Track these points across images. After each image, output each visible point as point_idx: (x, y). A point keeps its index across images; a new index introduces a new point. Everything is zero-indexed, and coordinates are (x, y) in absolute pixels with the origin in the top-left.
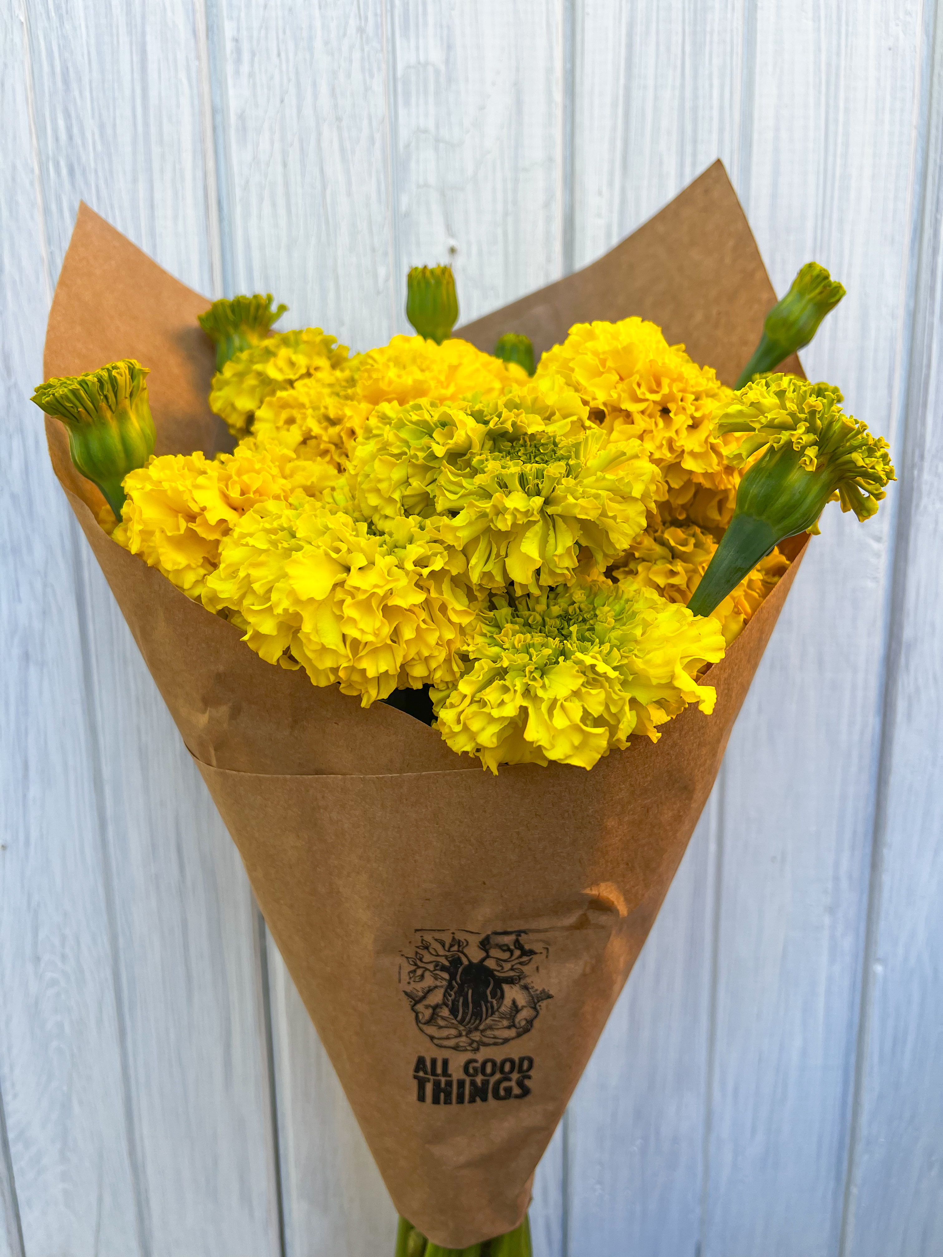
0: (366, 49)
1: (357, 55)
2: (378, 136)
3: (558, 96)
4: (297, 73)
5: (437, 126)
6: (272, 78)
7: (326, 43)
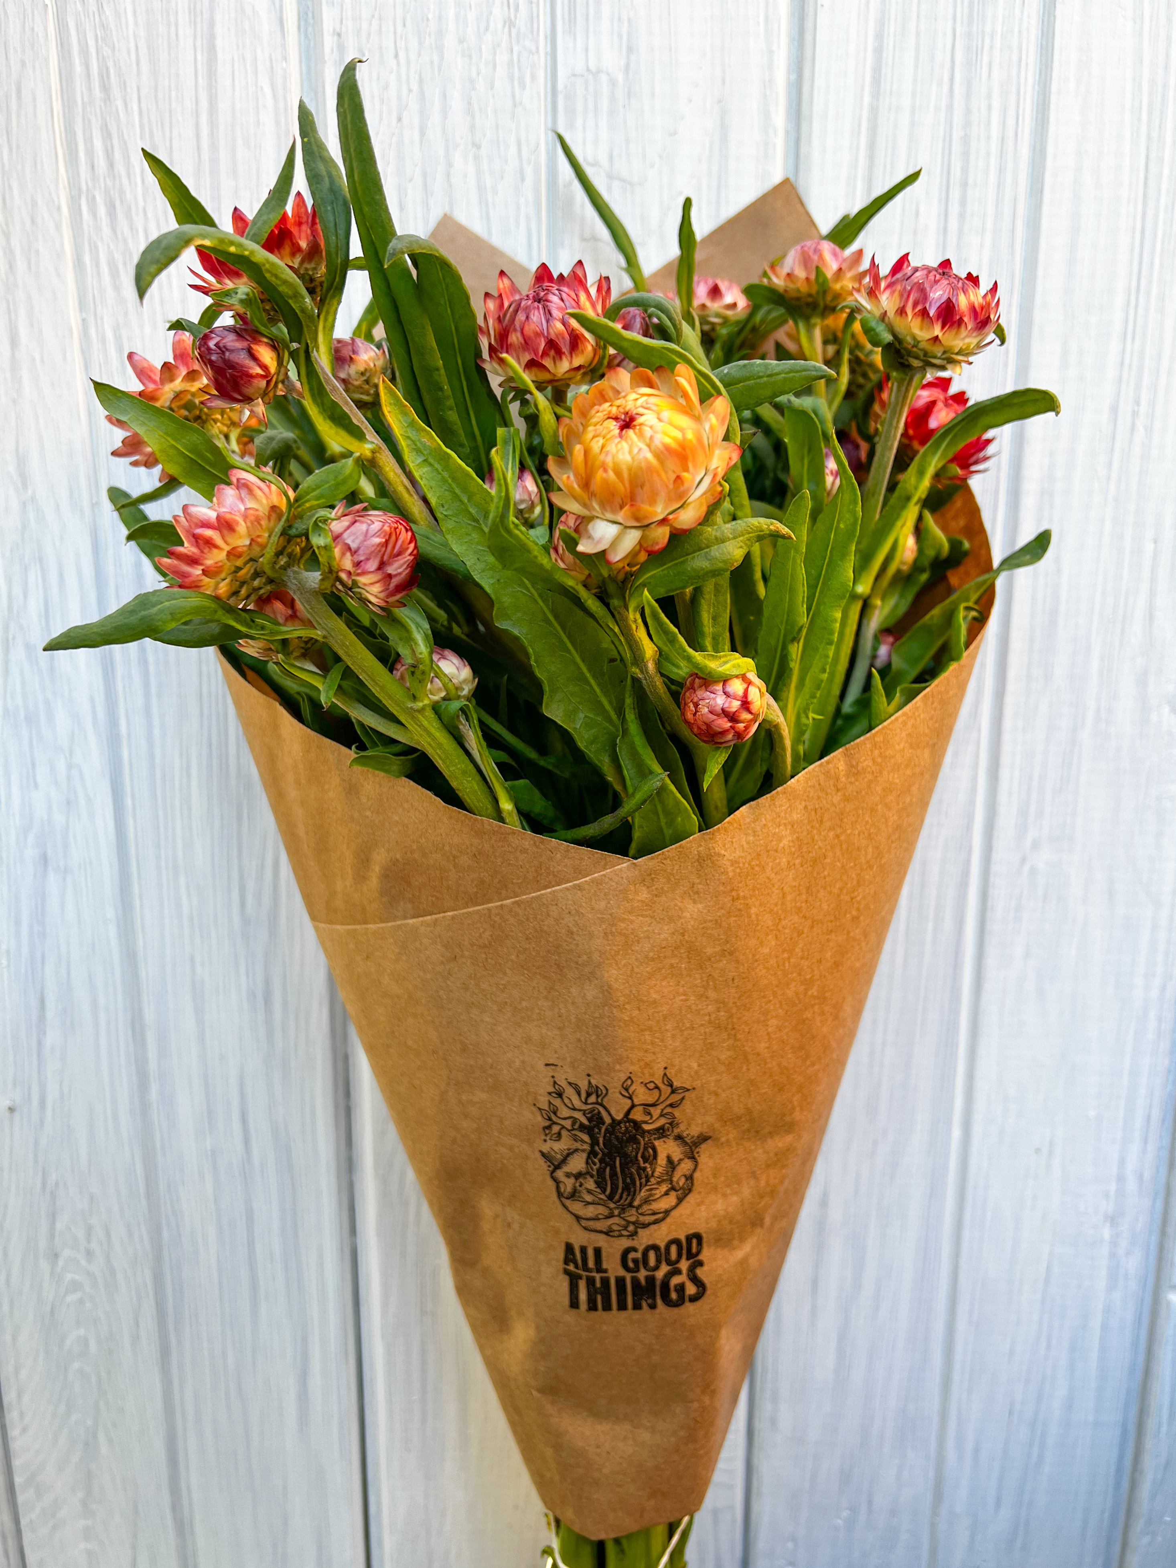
0: (516, 49)
1: (502, 58)
2: (529, 170)
3: (780, 119)
4: (421, 81)
5: (611, 157)
6: (386, 87)
7: (461, 41)
